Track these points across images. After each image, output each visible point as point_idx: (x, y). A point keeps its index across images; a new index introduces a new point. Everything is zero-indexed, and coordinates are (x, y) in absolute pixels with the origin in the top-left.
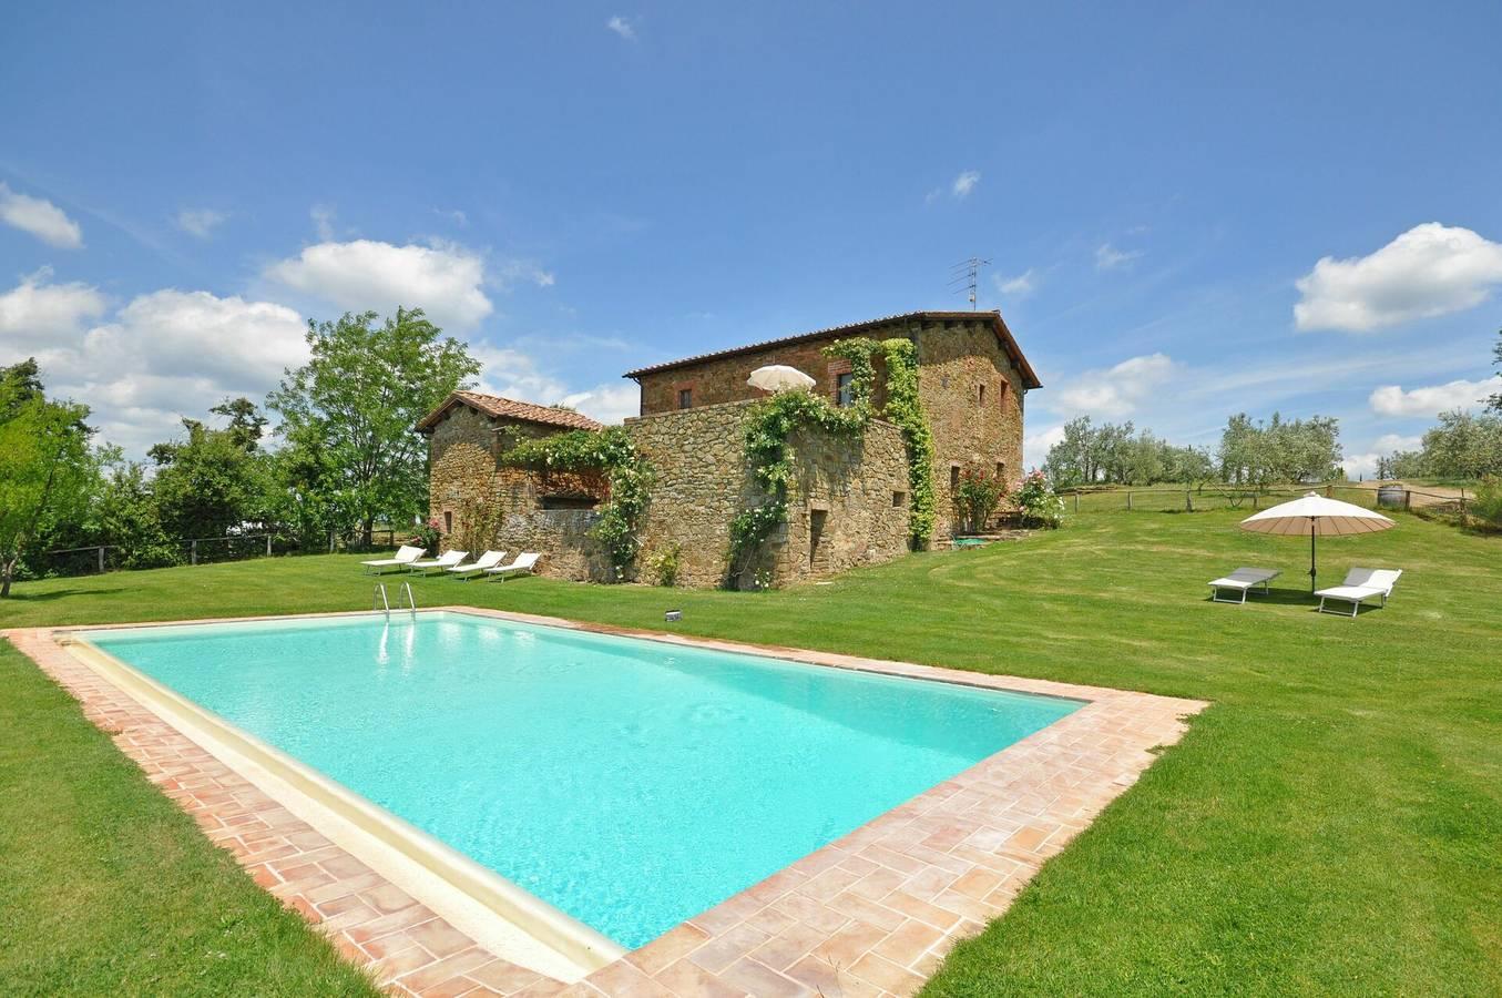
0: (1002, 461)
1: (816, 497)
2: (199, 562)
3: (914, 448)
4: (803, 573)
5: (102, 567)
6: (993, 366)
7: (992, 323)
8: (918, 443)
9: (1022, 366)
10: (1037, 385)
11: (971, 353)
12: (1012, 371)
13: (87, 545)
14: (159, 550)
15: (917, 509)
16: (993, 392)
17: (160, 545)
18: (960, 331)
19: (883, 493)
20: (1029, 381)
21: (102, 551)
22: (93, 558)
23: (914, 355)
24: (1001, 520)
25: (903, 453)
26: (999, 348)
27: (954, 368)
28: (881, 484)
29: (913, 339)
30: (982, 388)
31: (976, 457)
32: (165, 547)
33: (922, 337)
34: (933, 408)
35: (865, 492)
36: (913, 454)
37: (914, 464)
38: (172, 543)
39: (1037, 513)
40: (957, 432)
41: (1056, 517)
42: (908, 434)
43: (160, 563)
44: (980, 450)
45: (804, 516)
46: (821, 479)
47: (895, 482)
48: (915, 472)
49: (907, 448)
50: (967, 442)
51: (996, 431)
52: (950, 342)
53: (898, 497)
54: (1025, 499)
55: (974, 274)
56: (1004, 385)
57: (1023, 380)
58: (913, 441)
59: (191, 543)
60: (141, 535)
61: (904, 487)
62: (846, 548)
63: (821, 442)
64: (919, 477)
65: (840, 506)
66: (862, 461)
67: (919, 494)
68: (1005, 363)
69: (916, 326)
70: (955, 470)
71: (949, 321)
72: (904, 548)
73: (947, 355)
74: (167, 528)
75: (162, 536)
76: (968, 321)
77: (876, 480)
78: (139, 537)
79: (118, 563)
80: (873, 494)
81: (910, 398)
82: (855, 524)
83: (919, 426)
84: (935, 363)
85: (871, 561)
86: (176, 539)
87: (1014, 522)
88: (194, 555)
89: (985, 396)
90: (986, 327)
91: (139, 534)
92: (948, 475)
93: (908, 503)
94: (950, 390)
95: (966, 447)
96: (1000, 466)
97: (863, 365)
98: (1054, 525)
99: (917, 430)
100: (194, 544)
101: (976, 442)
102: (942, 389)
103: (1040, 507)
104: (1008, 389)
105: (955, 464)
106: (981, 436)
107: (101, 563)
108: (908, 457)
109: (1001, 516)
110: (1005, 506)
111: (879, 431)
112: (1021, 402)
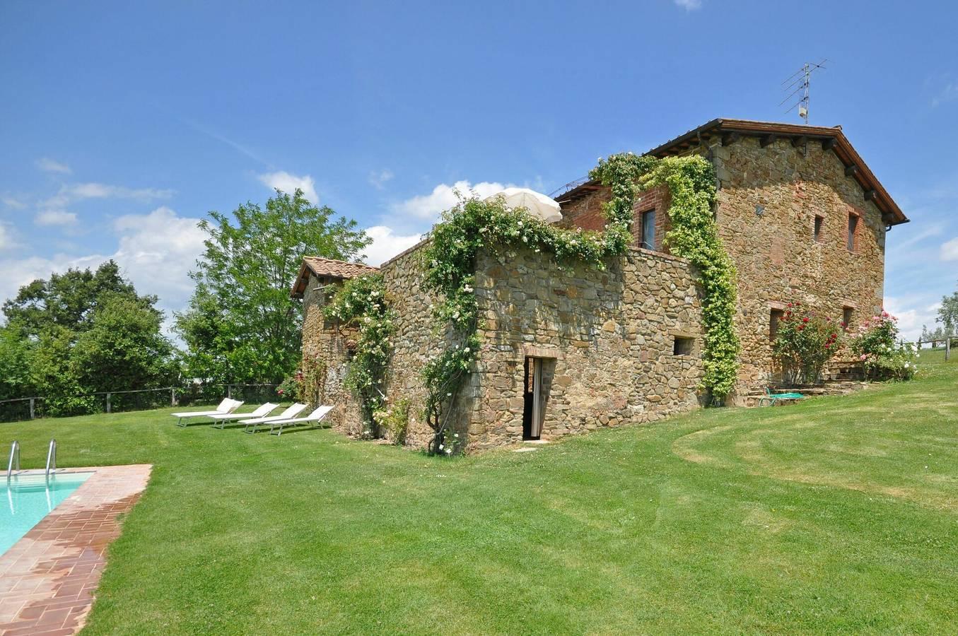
0: (850, 305)
1: (535, 340)
2: (113, 411)
3: (706, 285)
4: (510, 436)
5: (32, 415)
6: (836, 195)
7: (831, 142)
8: (712, 279)
9: (879, 195)
10: (902, 220)
11: (801, 178)
12: (866, 203)
13: (20, 397)
14: (76, 401)
15: (711, 358)
16: (835, 225)
17: (79, 396)
18: (784, 150)
19: (657, 337)
20: (891, 216)
21: (32, 402)
22: (25, 407)
23: (708, 174)
24: (843, 371)
25: (692, 290)
26: (846, 175)
27: (774, 194)
28: (653, 326)
29: (710, 158)
30: (819, 220)
31: (810, 299)
32: (82, 398)
33: (722, 154)
34: (740, 240)
35: (625, 336)
36: (705, 292)
37: (706, 304)
38: (89, 394)
39: (884, 362)
40: (779, 268)
41: (907, 366)
42: (697, 267)
43: (80, 411)
44: (817, 292)
45: (513, 364)
46: (545, 319)
47: (678, 325)
48: (707, 313)
49: (697, 285)
50: (796, 281)
51: (840, 270)
52: (769, 163)
53: (681, 345)
54: (868, 346)
55: (807, 84)
56: (853, 219)
57: (884, 214)
58: (705, 276)
59: (106, 395)
60: (61, 388)
61: (694, 331)
62: (591, 403)
63: (545, 274)
64: (713, 319)
65: (580, 353)
66: (622, 299)
67: (713, 339)
68: (856, 192)
69: (715, 141)
70: (775, 313)
71: (764, 136)
72: (692, 402)
73: (762, 178)
74: (83, 382)
75: (79, 389)
76: (796, 138)
77: (645, 321)
78: (59, 390)
79: (44, 412)
80: (640, 339)
81: (700, 225)
82: (606, 375)
83: (713, 259)
84: (745, 187)
85: (634, 419)
86: (91, 391)
87: (856, 373)
88: (109, 405)
89: (824, 229)
90: (825, 148)
91: (60, 387)
92: (766, 318)
93: (698, 350)
94: (768, 219)
95: (793, 287)
96: (848, 310)
97: (622, 182)
98: (906, 375)
99: (708, 263)
100: (109, 396)
101: (809, 282)
102: (756, 218)
103: (888, 355)
104: (860, 222)
105: (776, 305)
106: (817, 274)
107: (32, 411)
108: (699, 296)
109: (845, 366)
110: (845, 356)
111: (650, 263)
112: (880, 238)
